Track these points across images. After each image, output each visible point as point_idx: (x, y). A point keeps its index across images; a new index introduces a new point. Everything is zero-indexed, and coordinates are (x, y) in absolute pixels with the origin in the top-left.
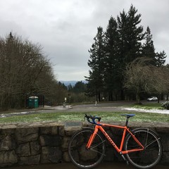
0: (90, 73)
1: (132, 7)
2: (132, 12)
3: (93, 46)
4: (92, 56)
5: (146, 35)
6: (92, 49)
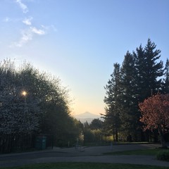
0: (107, 110)
1: (149, 43)
3: (109, 82)
4: (108, 93)
5: (166, 71)
6: (108, 85)
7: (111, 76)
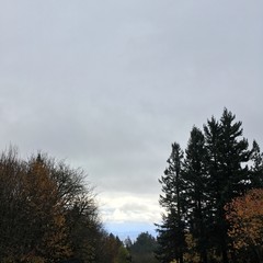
0: (164, 217)
1: (225, 112)
2: (227, 118)
3: (166, 172)
4: (165, 189)
6: (165, 176)
7: (169, 161)
